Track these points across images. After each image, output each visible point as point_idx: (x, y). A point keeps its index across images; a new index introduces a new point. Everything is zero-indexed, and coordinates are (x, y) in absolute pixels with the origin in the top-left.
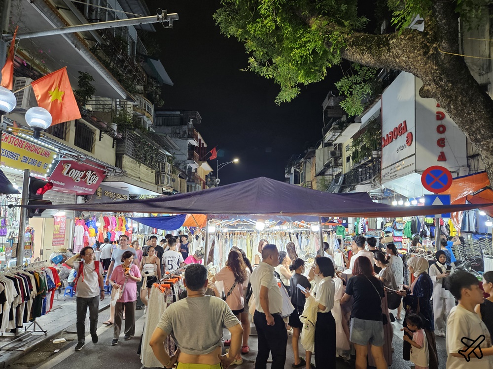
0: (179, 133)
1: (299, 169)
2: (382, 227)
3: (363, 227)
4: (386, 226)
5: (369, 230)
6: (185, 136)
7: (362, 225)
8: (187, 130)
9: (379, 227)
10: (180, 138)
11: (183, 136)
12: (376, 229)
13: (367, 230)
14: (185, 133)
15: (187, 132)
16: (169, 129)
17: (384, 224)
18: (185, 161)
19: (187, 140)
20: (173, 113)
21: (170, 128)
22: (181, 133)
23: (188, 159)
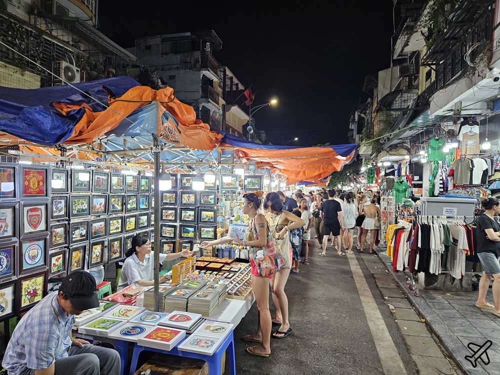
0: (190, 62)
1: (365, 114)
2: (483, 181)
3: (443, 184)
4: (493, 178)
5: (454, 186)
6: (198, 66)
7: (442, 180)
8: (200, 57)
9: (477, 180)
10: (191, 69)
11: (195, 65)
12: (471, 185)
13: (450, 187)
14: (197, 61)
15: (200, 60)
16: (177, 58)
17: (490, 174)
18: (197, 100)
19: (201, 70)
20: (183, 34)
21: (178, 56)
22: (193, 62)
23: (201, 97)
